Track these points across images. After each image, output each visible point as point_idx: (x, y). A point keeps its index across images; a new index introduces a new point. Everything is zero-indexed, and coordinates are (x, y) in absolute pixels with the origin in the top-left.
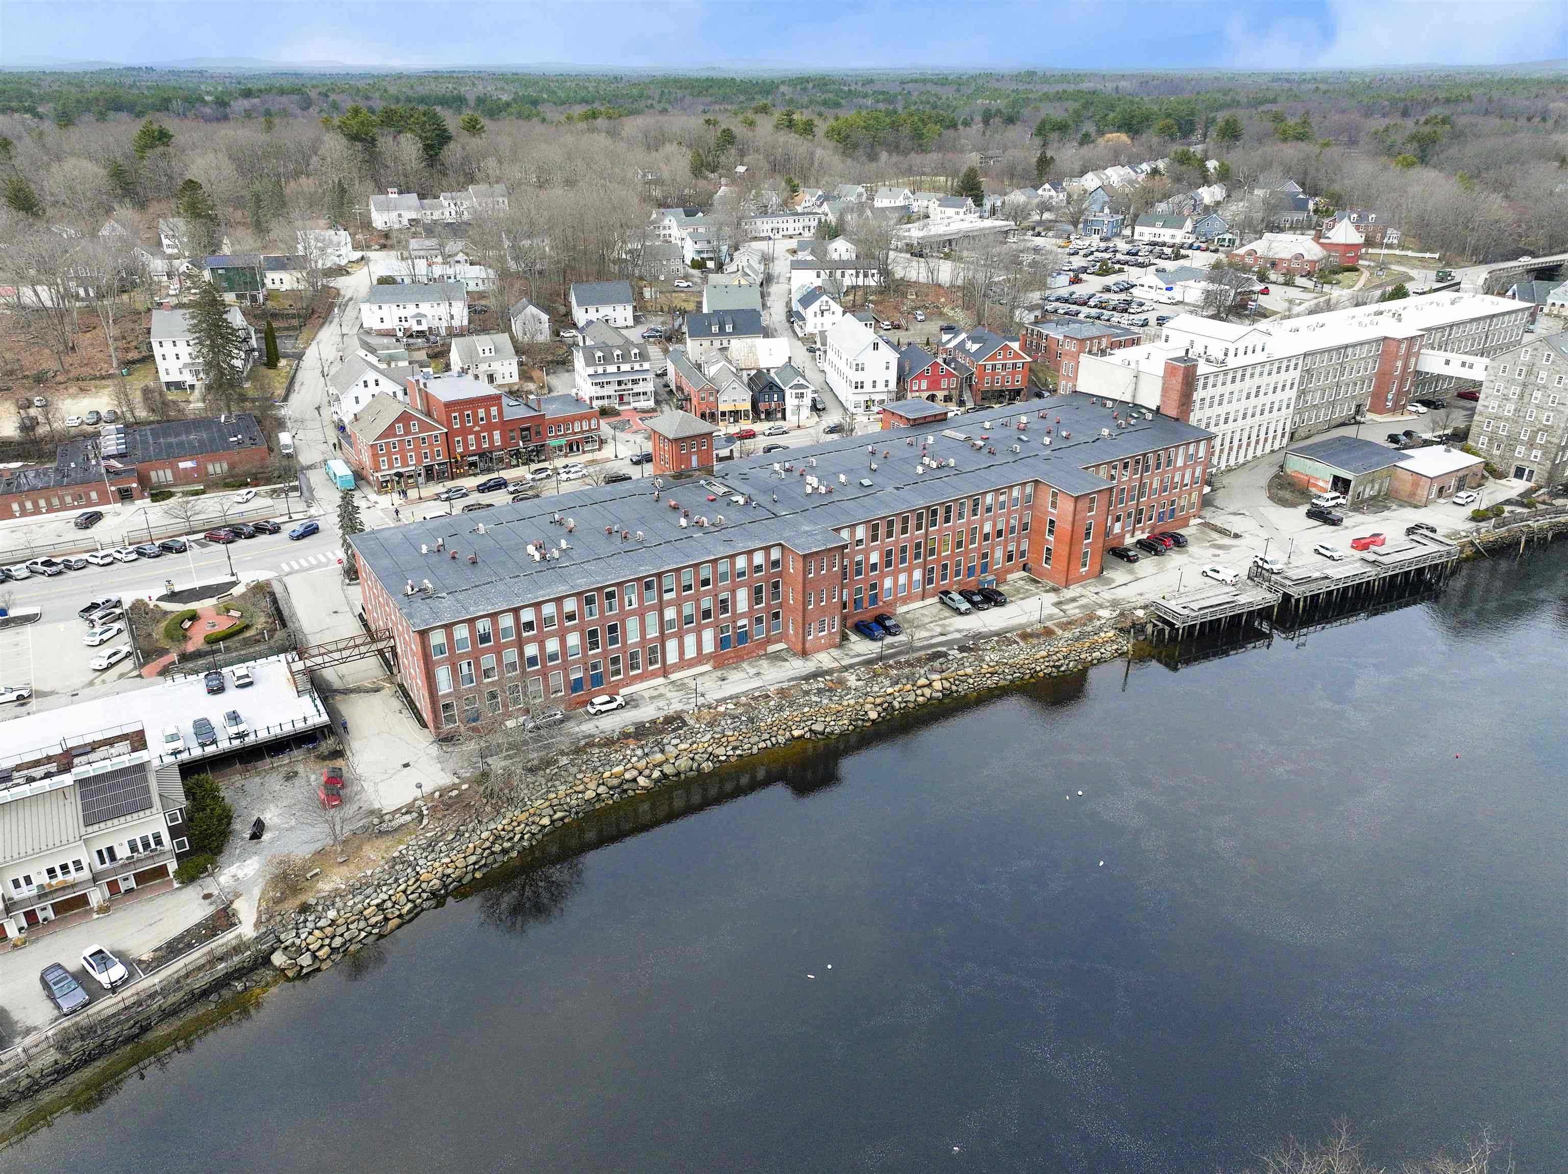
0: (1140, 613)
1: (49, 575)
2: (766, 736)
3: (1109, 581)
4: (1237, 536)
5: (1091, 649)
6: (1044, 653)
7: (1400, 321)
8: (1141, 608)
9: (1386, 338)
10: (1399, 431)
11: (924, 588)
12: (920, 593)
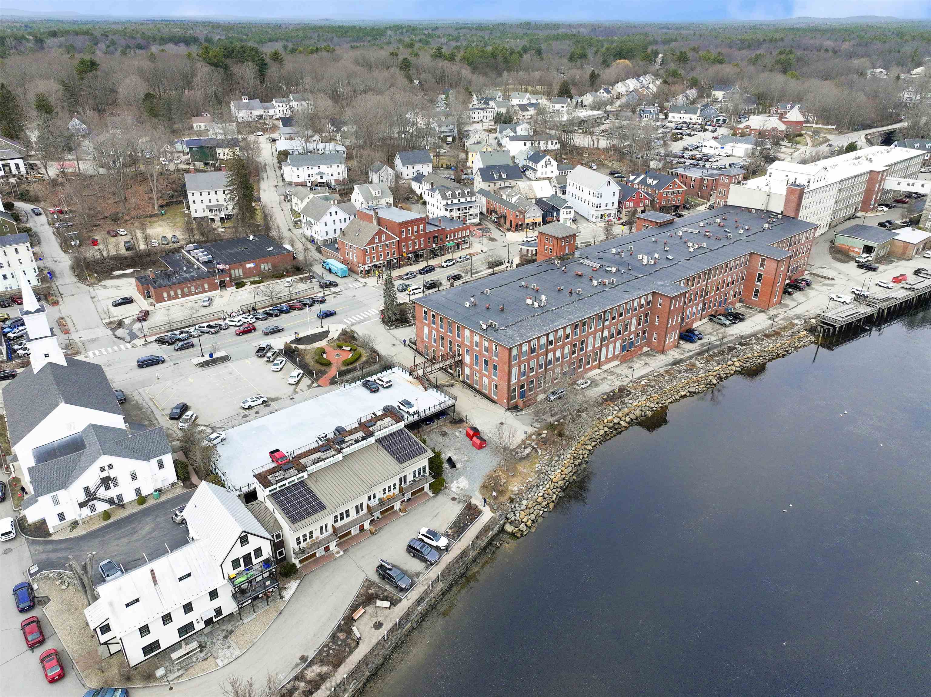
0: (813, 321)
1: (212, 334)
2: (670, 396)
3: (787, 306)
4: (832, 279)
5: (799, 341)
6: (779, 344)
7: (871, 161)
8: (814, 318)
9: (871, 171)
10: (883, 221)
11: (701, 314)
12: (700, 317)
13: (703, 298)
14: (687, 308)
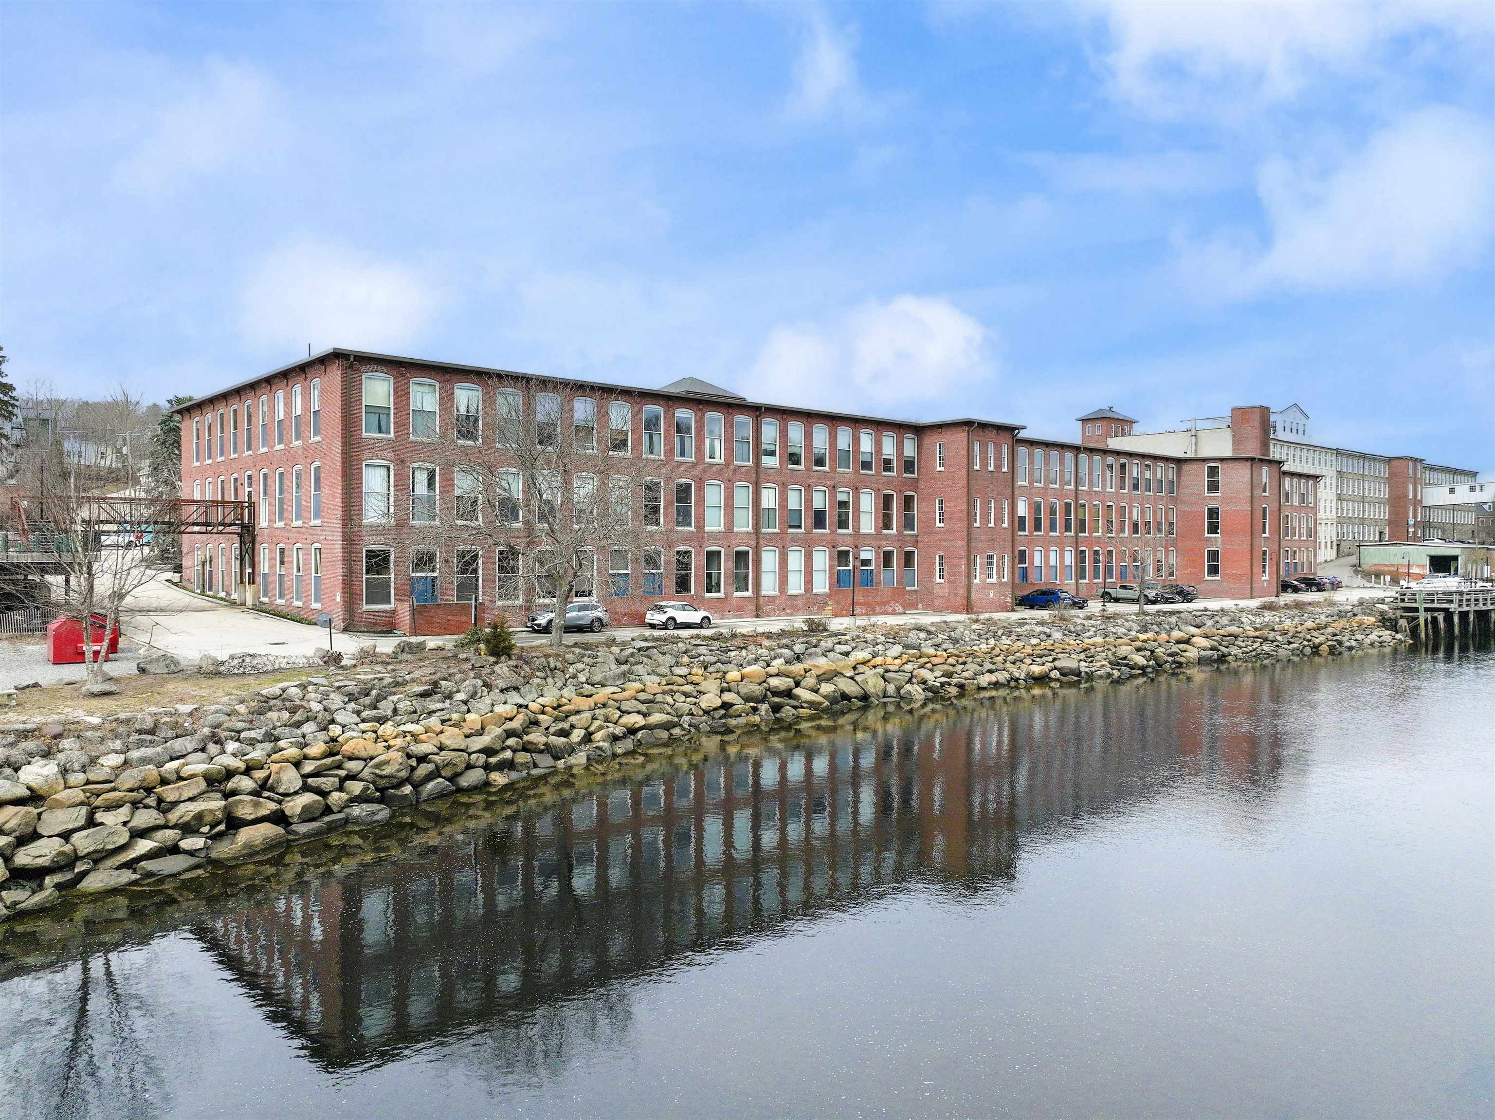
11: (1077, 581)
12: (1074, 587)
13: (1072, 534)
14: (1031, 542)
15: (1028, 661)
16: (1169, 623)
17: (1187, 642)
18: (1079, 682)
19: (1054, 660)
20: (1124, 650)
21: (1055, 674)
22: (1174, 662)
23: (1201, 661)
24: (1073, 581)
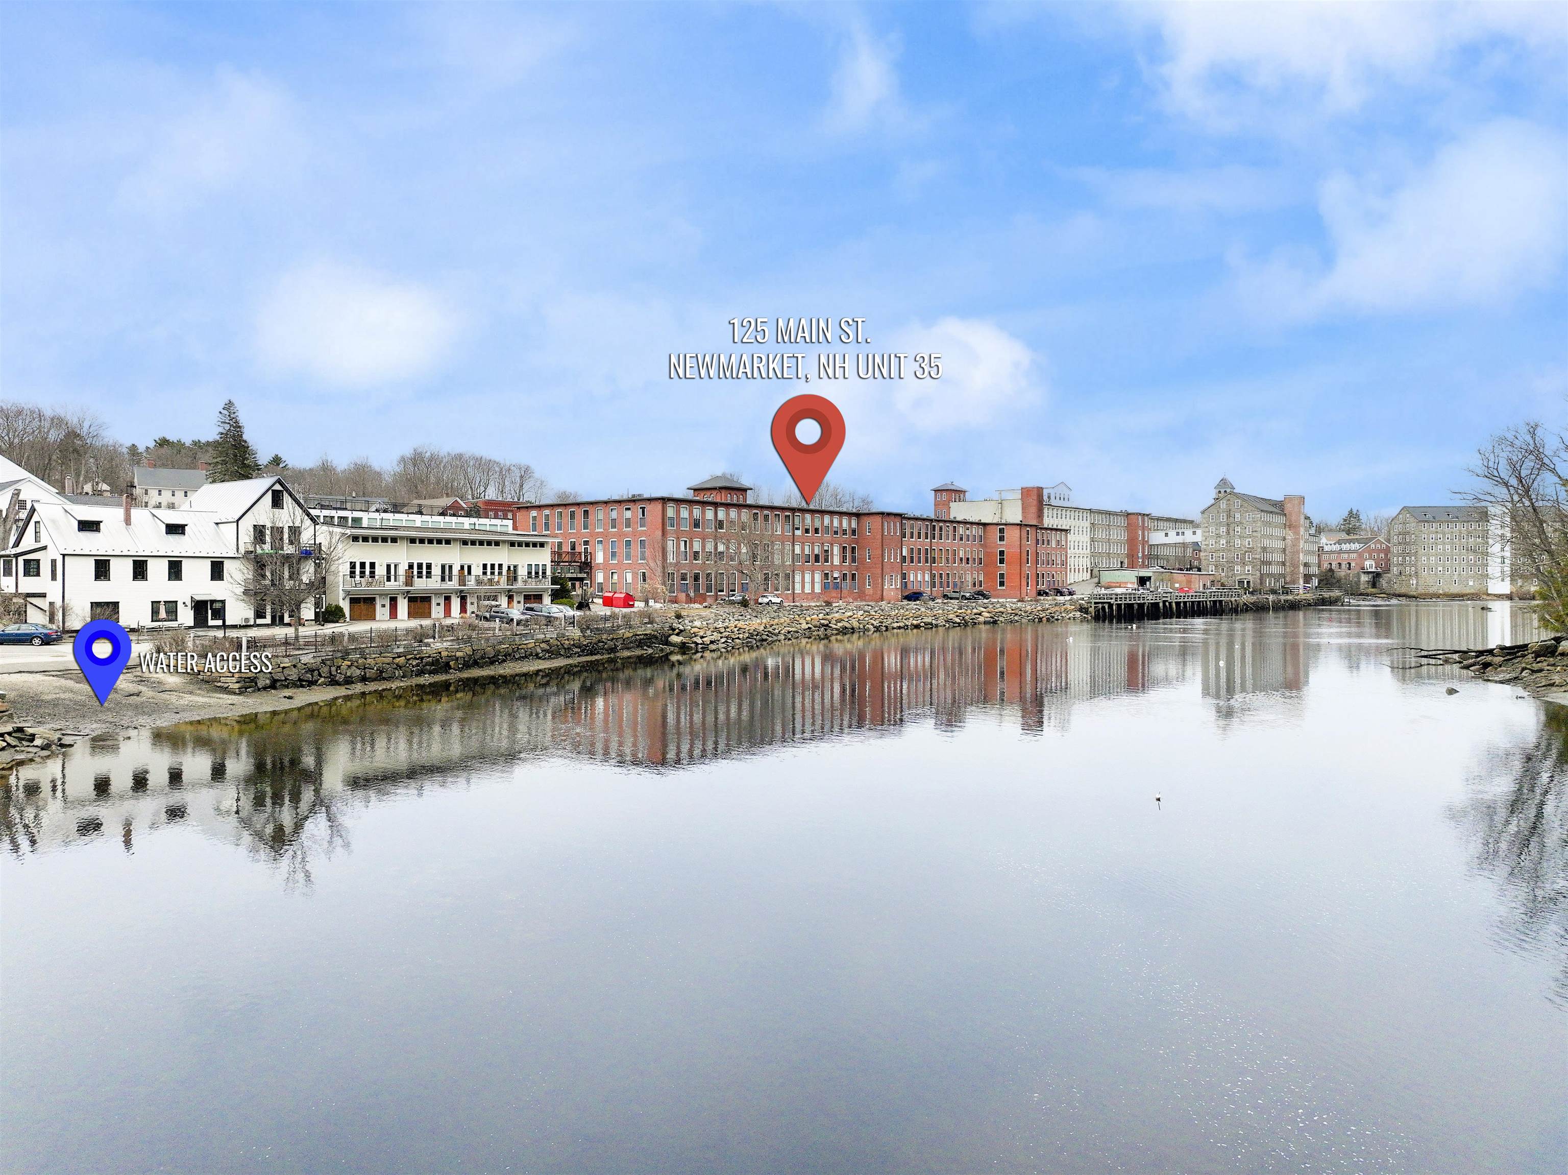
11: (931, 589)
12: (930, 592)
13: (929, 564)
14: (909, 569)
15: (911, 619)
16: (972, 606)
17: (980, 614)
18: (932, 628)
19: (922, 619)
20: (951, 616)
21: (922, 624)
22: (973, 622)
23: (985, 623)
24: (929, 589)
